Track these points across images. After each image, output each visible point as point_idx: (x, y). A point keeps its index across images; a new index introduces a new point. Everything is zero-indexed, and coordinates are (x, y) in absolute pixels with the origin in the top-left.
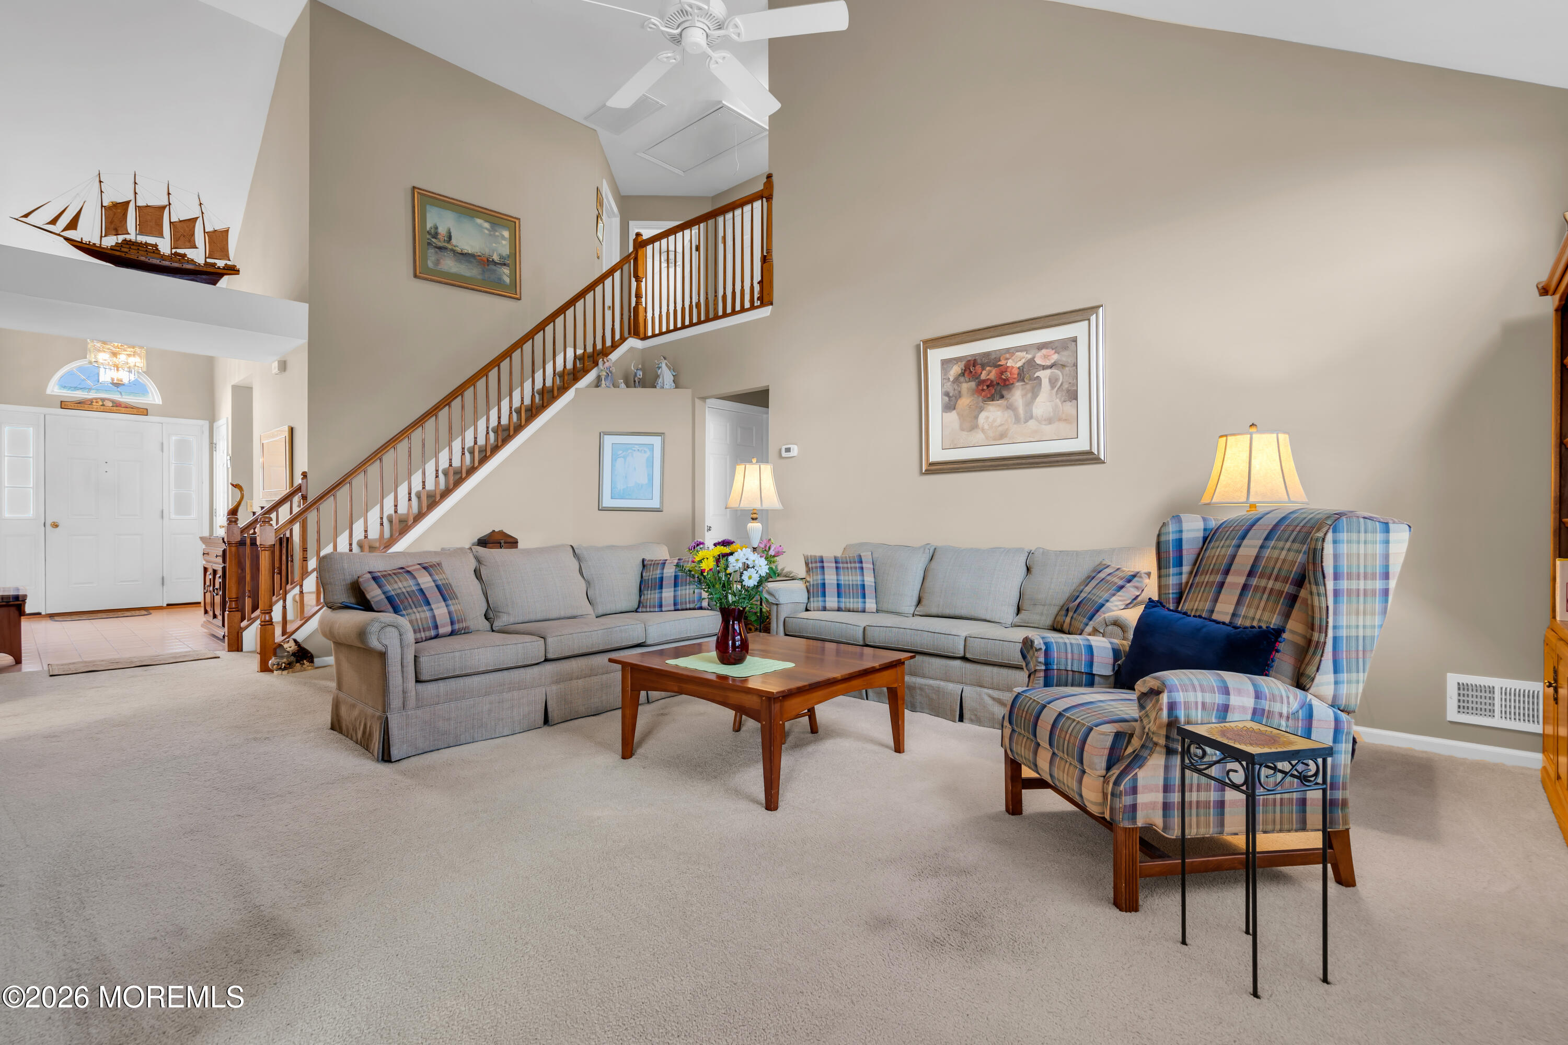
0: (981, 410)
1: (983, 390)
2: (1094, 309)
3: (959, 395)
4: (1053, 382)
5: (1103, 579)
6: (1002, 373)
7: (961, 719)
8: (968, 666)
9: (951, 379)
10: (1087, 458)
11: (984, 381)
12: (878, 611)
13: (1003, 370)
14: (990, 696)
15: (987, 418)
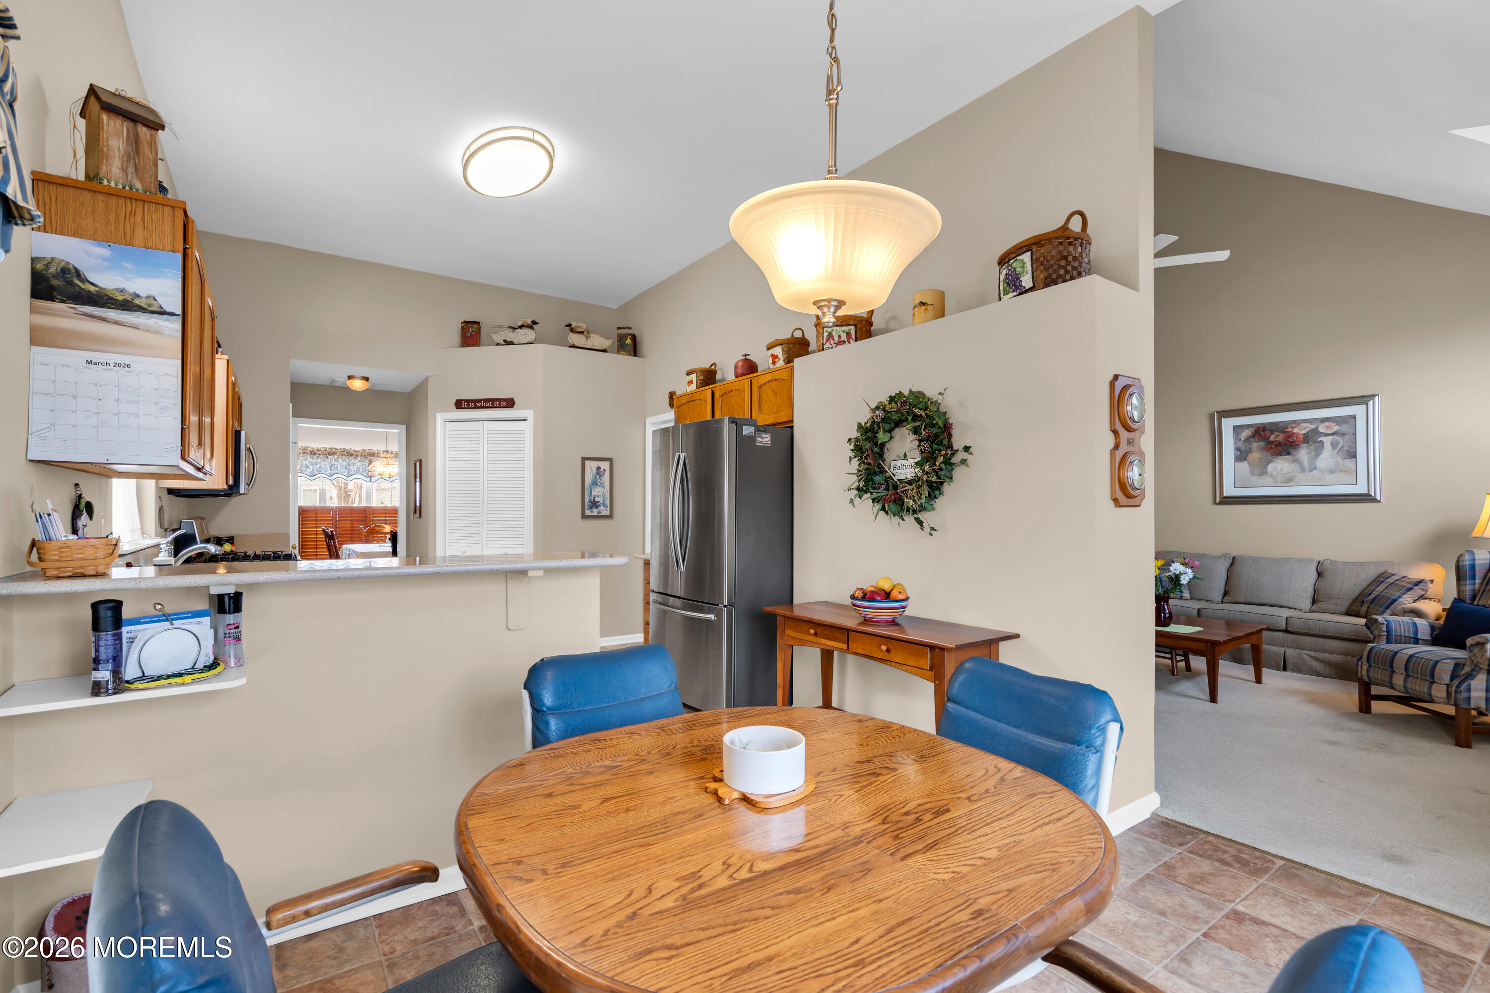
0: (1270, 462)
1: (1271, 448)
2: (1372, 397)
3: (1250, 451)
4: (1334, 445)
5: (1392, 583)
6: (1289, 437)
7: (1285, 669)
8: (1289, 636)
9: (1243, 439)
10: (1366, 498)
11: (1272, 442)
12: (1191, 599)
13: (1291, 435)
14: (1308, 655)
15: (1276, 467)
